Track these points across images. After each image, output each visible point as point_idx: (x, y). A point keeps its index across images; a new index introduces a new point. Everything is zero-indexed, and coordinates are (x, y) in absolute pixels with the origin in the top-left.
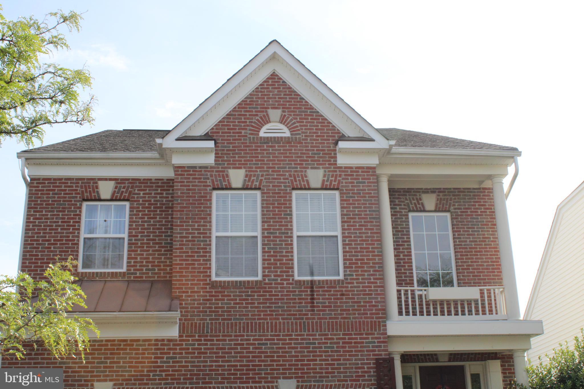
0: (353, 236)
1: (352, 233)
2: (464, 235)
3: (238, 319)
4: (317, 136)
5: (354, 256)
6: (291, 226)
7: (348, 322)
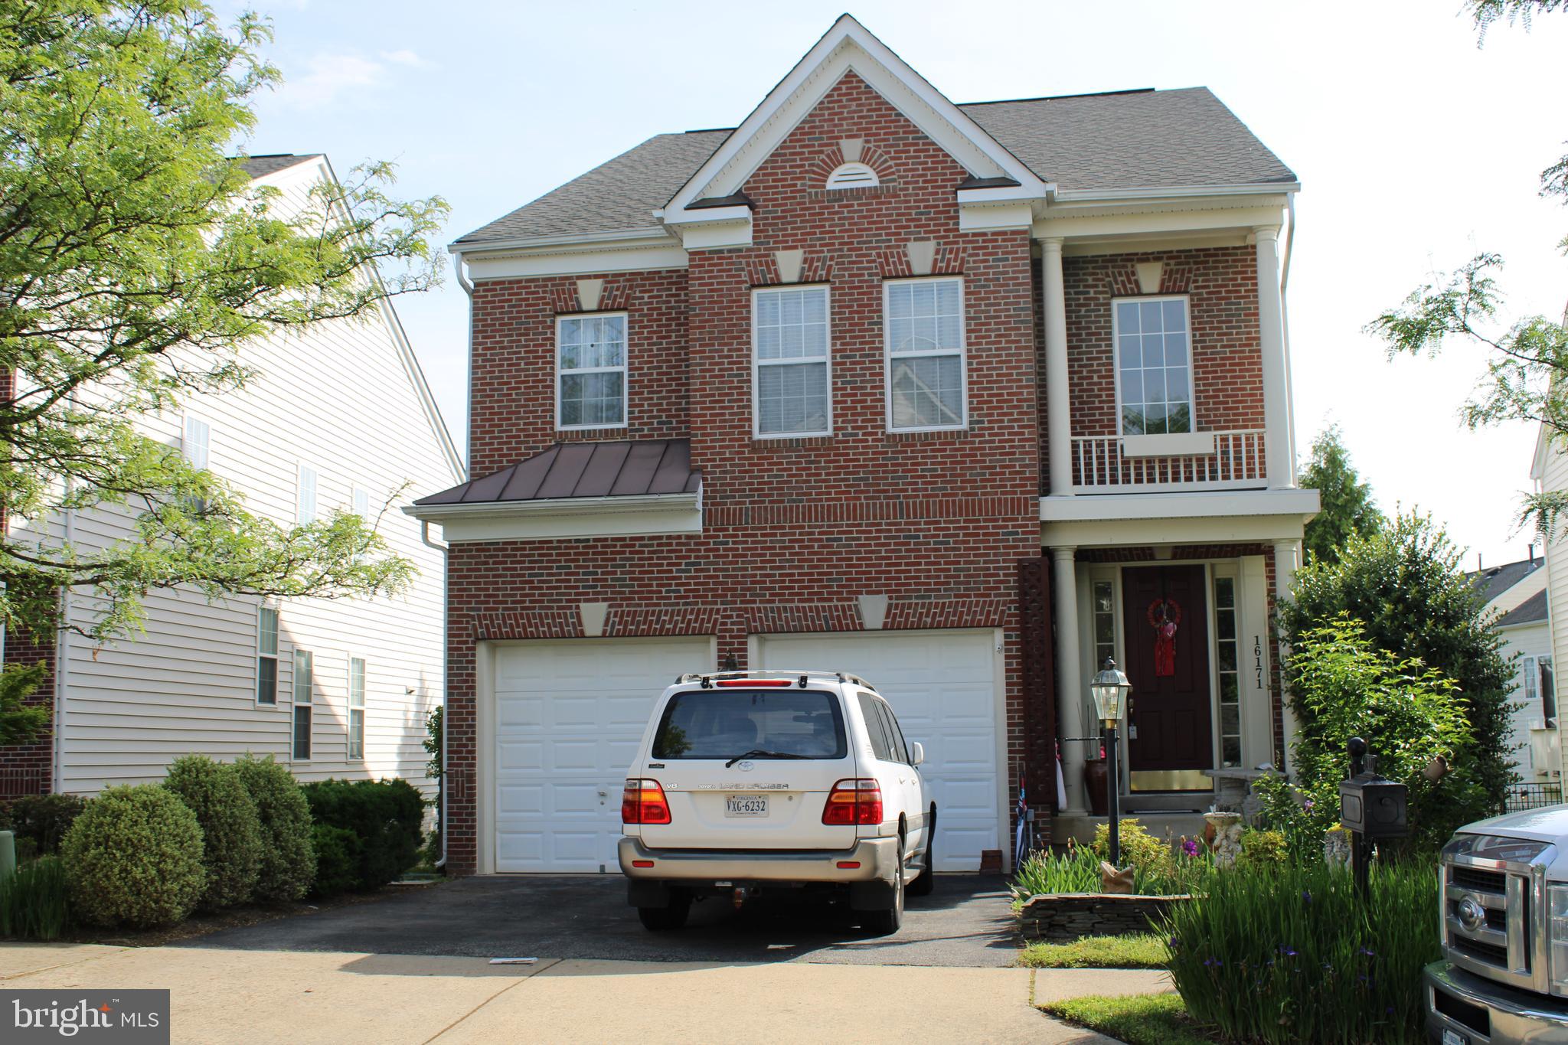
0: (984, 354)
1: (983, 350)
3: (794, 501)
4: (925, 182)
5: (985, 389)
6: (881, 342)
7: (973, 500)
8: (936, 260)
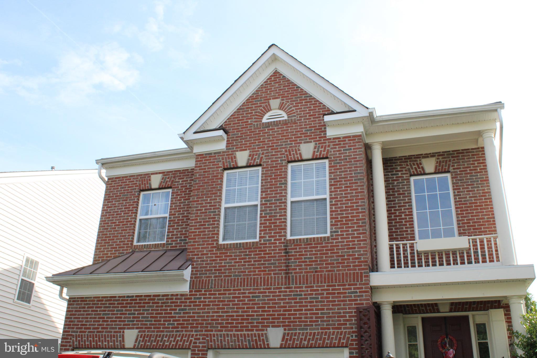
0: (339, 197)
1: (338, 194)
2: (464, 192)
3: (236, 276)
4: (310, 116)
5: (339, 214)
6: (286, 193)
7: (332, 274)
8: (314, 152)
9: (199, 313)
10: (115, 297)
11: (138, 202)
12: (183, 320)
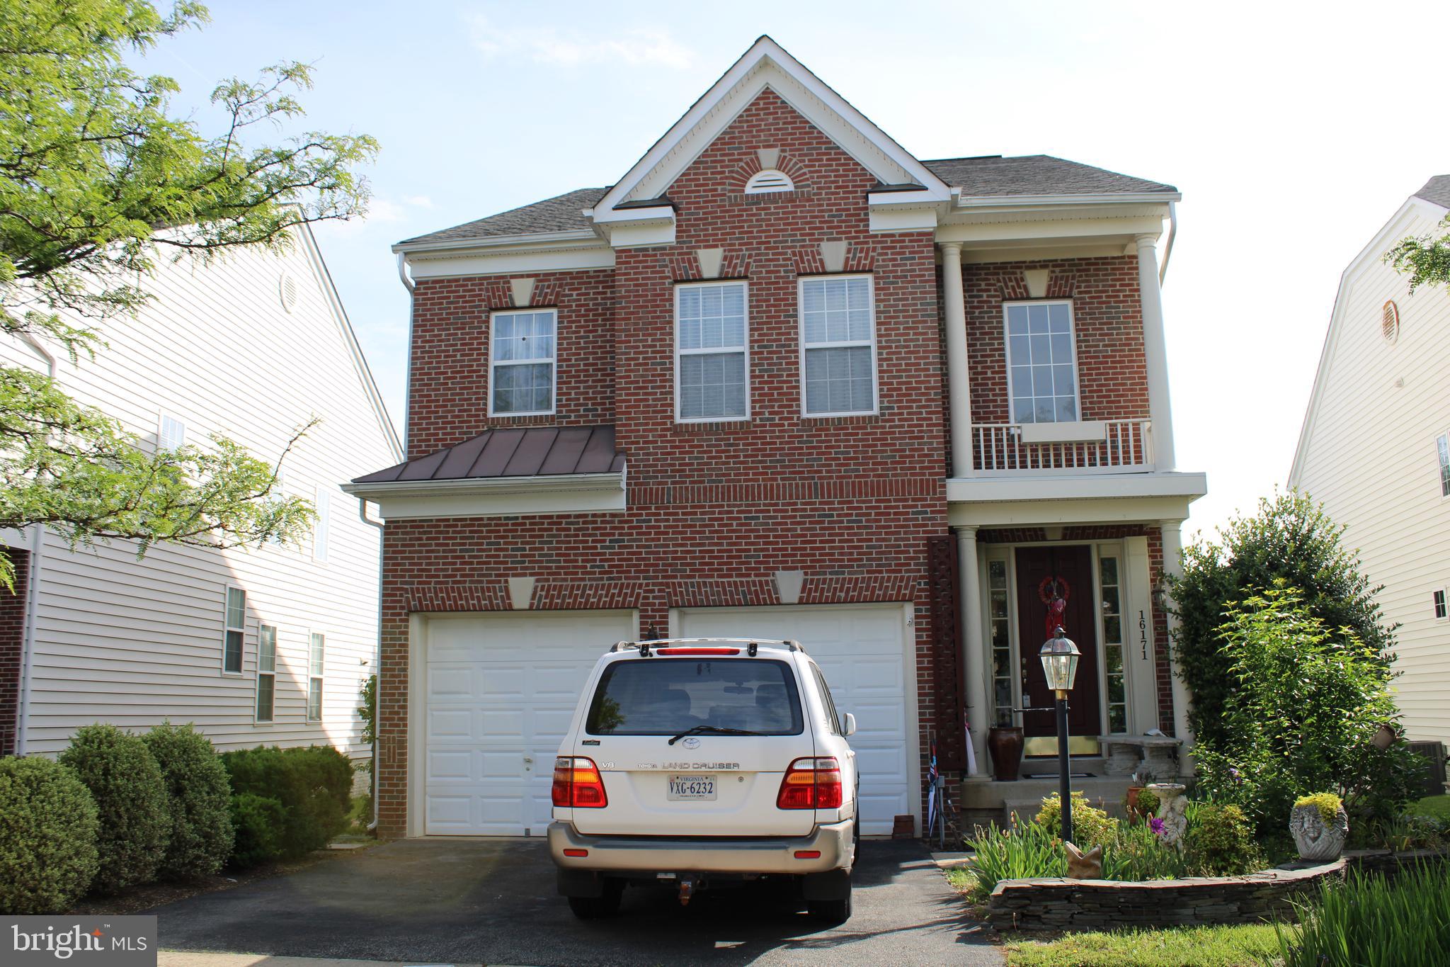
0: (894, 345)
1: (892, 341)
2: (1095, 335)
3: (714, 481)
4: (837, 187)
5: (894, 377)
6: (797, 333)
7: (884, 481)
8: (847, 259)
9: (649, 546)
10: (481, 519)
11: (488, 333)
12: (619, 560)
